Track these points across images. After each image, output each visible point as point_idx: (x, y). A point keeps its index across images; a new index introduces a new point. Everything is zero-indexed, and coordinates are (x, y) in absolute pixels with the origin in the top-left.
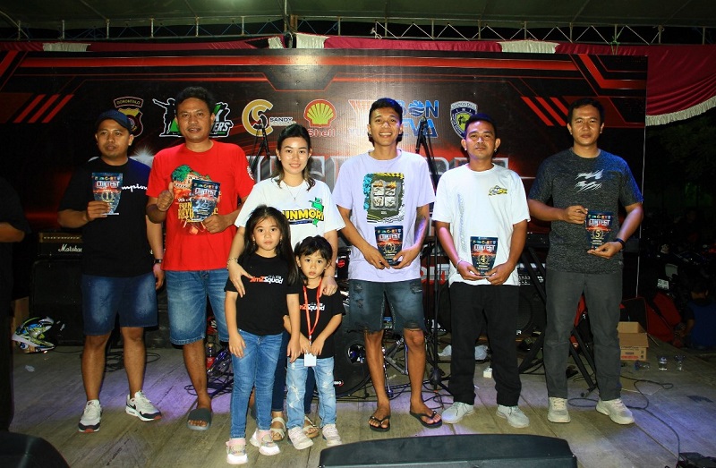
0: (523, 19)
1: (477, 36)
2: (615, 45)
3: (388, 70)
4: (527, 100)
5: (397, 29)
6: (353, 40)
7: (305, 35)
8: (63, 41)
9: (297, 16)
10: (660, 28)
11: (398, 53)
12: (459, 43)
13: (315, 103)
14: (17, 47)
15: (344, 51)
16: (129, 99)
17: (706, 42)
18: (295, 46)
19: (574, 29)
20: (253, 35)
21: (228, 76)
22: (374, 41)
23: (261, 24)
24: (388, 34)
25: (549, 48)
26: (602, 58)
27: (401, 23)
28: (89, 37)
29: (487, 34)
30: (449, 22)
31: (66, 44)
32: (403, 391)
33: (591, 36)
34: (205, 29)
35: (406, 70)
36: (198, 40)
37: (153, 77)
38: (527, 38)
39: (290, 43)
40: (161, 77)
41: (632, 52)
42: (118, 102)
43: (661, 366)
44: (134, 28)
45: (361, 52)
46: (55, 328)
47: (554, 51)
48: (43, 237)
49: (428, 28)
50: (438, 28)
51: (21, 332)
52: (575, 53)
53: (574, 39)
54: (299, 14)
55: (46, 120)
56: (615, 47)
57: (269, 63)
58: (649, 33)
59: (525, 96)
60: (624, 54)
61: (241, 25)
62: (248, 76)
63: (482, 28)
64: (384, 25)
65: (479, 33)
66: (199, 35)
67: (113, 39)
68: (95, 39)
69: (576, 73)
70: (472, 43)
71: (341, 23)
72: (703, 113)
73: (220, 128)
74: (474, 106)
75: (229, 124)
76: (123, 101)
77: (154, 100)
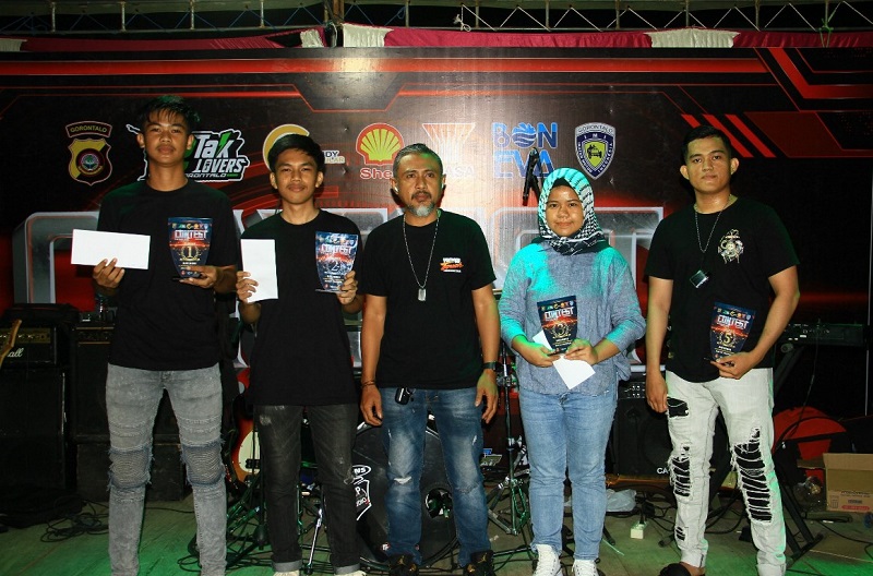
1: (614, 25)
2: (825, 32)
3: (481, 77)
4: (689, 119)
5: (494, 16)
6: (429, 34)
7: (356, 26)
11: (496, 52)
12: (587, 35)
13: (371, 129)
15: (415, 51)
16: (88, 124)
18: (340, 43)
19: (762, 9)
20: (277, 28)
21: (241, 90)
22: (459, 35)
24: (481, 24)
25: (724, 39)
26: (805, 52)
27: (500, 6)
28: (24, 28)
29: (629, 21)
30: (572, 5)
32: (508, 560)
33: (788, 19)
34: (203, 18)
35: (507, 77)
36: (194, 36)
37: (128, 91)
38: (691, 25)
39: (333, 39)
40: (138, 91)
41: (852, 43)
42: (73, 130)
44: (95, 16)
45: (441, 51)
47: (731, 45)
49: (539, 14)
50: (555, 14)
52: (763, 46)
53: (761, 26)
56: (826, 36)
57: (303, 70)
59: (687, 113)
60: (840, 46)
61: (259, 12)
62: (271, 89)
63: (621, 12)
64: (473, 9)
65: (617, 20)
66: (195, 27)
67: (63, 33)
68: (34, 32)
69: (766, 77)
70: (606, 35)
71: (411, 8)
73: (230, 167)
74: (610, 130)
75: (243, 161)
76: (81, 128)
77: (128, 126)
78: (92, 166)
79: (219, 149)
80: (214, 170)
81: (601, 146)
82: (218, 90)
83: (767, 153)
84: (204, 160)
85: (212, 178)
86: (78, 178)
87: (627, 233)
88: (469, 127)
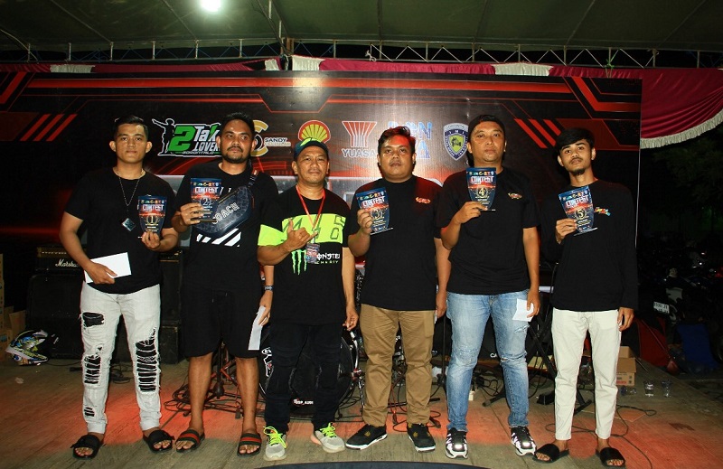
0: (517, 42)
1: (471, 60)
2: (609, 68)
4: (520, 122)
5: (391, 52)
6: (348, 63)
7: (301, 57)
8: (70, 63)
9: (293, 39)
10: (654, 51)
11: (392, 75)
12: (452, 65)
13: (309, 124)
14: (26, 69)
15: (339, 73)
17: (700, 66)
18: (290, 68)
19: (568, 52)
20: (250, 58)
21: (225, 97)
22: (367, 64)
23: (259, 47)
24: (383, 57)
25: (543, 70)
26: (596, 80)
27: (396, 45)
28: (94, 59)
30: (443, 45)
31: (73, 66)
33: (585, 59)
34: (204, 51)
35: (399, 92)
36: (198, 62)
37: (154, 97)
38: (521, 61)
39: (285, 65)
40: (160, 98)
41: (626, 76)
43: (648, 391)
44: (136, 50)
45: (356, 74)
46: (48, 341)
47: (547, 74)
48: (41, 252)
49: (422, 51)
50: (432, 51)
51: (15, 344)
52: (569, 75)
53: (567, 62)
54: (296, 37)
55: (50, 139)
56: (610, 71)
57: (265, 85)
58: (643, 56)
59: (519, 118)
60: (618, 77)
61: (239, 47)
62: (244, 97)
63: (476, 51)
64: (378, 47)
65: (473, 56)
66: (198, 57)
67: (117, 61)
68: (100, 61)
69: (570, 96)
70: (465, 66)
71: (337, 46)
72: (697, 137)
73: (216, 148)
77: (153, 120)
79: (210, 136)
80: (206, 149)
81: (460, 139)
82: (210, 97)
84: (200, 142)
85: (205, 155)
88: (373, 124)
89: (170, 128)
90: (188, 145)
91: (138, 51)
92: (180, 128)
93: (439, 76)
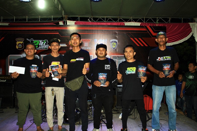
0: (131, 16)
2: (157, 23)
4: (132, 39)
5: (95, 19)
7: (69, 21)
8: (2, 22)
9: (67, 16)
10: (170, 18)
11: (95, 26)
12: (113, 23)
16: (20, 39)
17: (183, 22)
18: (66, 24)
19: (145, 19)
20: (55, 21)
21: (48, 32)
22: (89, 23)
24: (93, 21)
25: (138, 24)
26: (153, 27)
27: (96, 17)
28: (9, 21)
30: (110, 17)
31: (3, 23)
33: (150, 21)
34: (42, 19)
37: (27, 32)
38: (132, 21)
40: (29, 32)
41: (162, 25)
45: (85, 26)
47: (140, 25)
49: (104, 19)
50: (107, 19)
52: (146, 25)
53: (145, 22)
57: (59, 29)
58: (167, 20)
59: (131, 38)
60: (160, 26)
61: (52, 18)
62: (53, 32)
63: (119, 19)
64: (91, 18)
65: (118, 20)
66: (40, 21)
67: (16, 22)
68: (11, 22)
69: (146, 31)
70: (116, 23)
71: (80, 17)
72: (182, 42)
73: (45, 47)
74: (117, 41)
75: (48, 46)
76: (18, 39)
77: (27, 39)
78: (20, 46)
79: (43, 43)
80: (42, 47)
81: (115, 44)
82: (44, 32)
83: (146, 45)
84: (41, 45)
85: (42, 49)
86: (18, 48)
87: (120, 60)
88: (90, 40)
89: (32, 41)
90: (38, 46)
91: (22, 19)
92: (35, 41)
93: (109, 26)
